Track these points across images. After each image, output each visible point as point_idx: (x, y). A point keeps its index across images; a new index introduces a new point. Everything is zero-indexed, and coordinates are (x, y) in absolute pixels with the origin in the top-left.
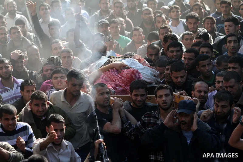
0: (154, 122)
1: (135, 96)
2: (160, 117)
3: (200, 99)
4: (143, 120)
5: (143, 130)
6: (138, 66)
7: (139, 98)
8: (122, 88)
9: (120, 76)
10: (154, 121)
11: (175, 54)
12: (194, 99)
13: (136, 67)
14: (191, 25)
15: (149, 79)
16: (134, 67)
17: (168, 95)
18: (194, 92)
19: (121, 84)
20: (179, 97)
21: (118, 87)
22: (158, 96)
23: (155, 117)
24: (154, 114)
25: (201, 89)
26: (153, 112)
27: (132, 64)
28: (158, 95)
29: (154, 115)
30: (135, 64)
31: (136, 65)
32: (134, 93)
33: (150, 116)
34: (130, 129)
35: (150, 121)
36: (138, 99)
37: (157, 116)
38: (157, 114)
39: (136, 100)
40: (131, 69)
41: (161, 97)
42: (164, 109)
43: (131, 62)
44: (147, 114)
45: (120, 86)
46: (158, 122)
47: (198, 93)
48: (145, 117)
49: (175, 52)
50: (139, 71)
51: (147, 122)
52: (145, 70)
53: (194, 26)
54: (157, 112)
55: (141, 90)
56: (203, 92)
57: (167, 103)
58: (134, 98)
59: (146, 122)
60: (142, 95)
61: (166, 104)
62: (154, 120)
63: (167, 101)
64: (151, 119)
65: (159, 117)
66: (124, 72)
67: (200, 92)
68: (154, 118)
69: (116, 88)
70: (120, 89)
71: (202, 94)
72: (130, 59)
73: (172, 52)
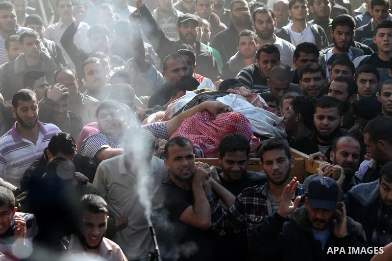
0: (260, 204)
1: (228, 162)
2: (269, 195)
3: (346, 167)
4: (240, 200)
5: (240, 218)
6: (245, 107)
7: (236, 167)
8: (215, 145)
9: (212, 125)
10: (258, 202)
11: (312, 83)
12: (334, 167)
13: (241, 109)
14: (341, 36)
15: (264, 130)
16: (237, 110)
17: (282, 160)
18: (335, 154)
19: (214, 140)
20: (313, 163)
21: (208, 144)
22: (265, 162)
23: (260, 195)
24: (259, 189)
25: (347, 150)
26: (256, 187)
27: (235, 104)
28: (265, 160)
29: (259, 192)
30: (240, 104)
31: (242, 105)
32: (226, 158)
33: (252, 194)
34: (218, 219)
35: (253, 202)
36: (233, 169)
37: (265, 194)
38: (264, 189)
39: (229, 170)
40: (232, 113)
41: (270, 163)
42: (276, 184)
43: (233, 102)
44: (247, 190)
45: (213, 143)
46: (266, 204)
47: (342, 157)
48: (242, 196)
49: (312, 80)
50: (246, 116)
51: (247, 204)
52: (256, 114)
53: (346, 38)
54: (263, 186)
55: (239, 153)
56: (350, 156)
57: (281, 174)
58: (227, 166)
59: (244, 204)
60: (241, 163)
61: (279, 176)
62: (258, 200)
63: (280, 171)
64: (255, 198)
65: (267, 194)
66: (221, 118)
67: (346, 154)
68: (259, 198)
69: (204, 146)
70: (212, 147)
71: (350, 159)
72: (232, 96)
73: (308, 80)
